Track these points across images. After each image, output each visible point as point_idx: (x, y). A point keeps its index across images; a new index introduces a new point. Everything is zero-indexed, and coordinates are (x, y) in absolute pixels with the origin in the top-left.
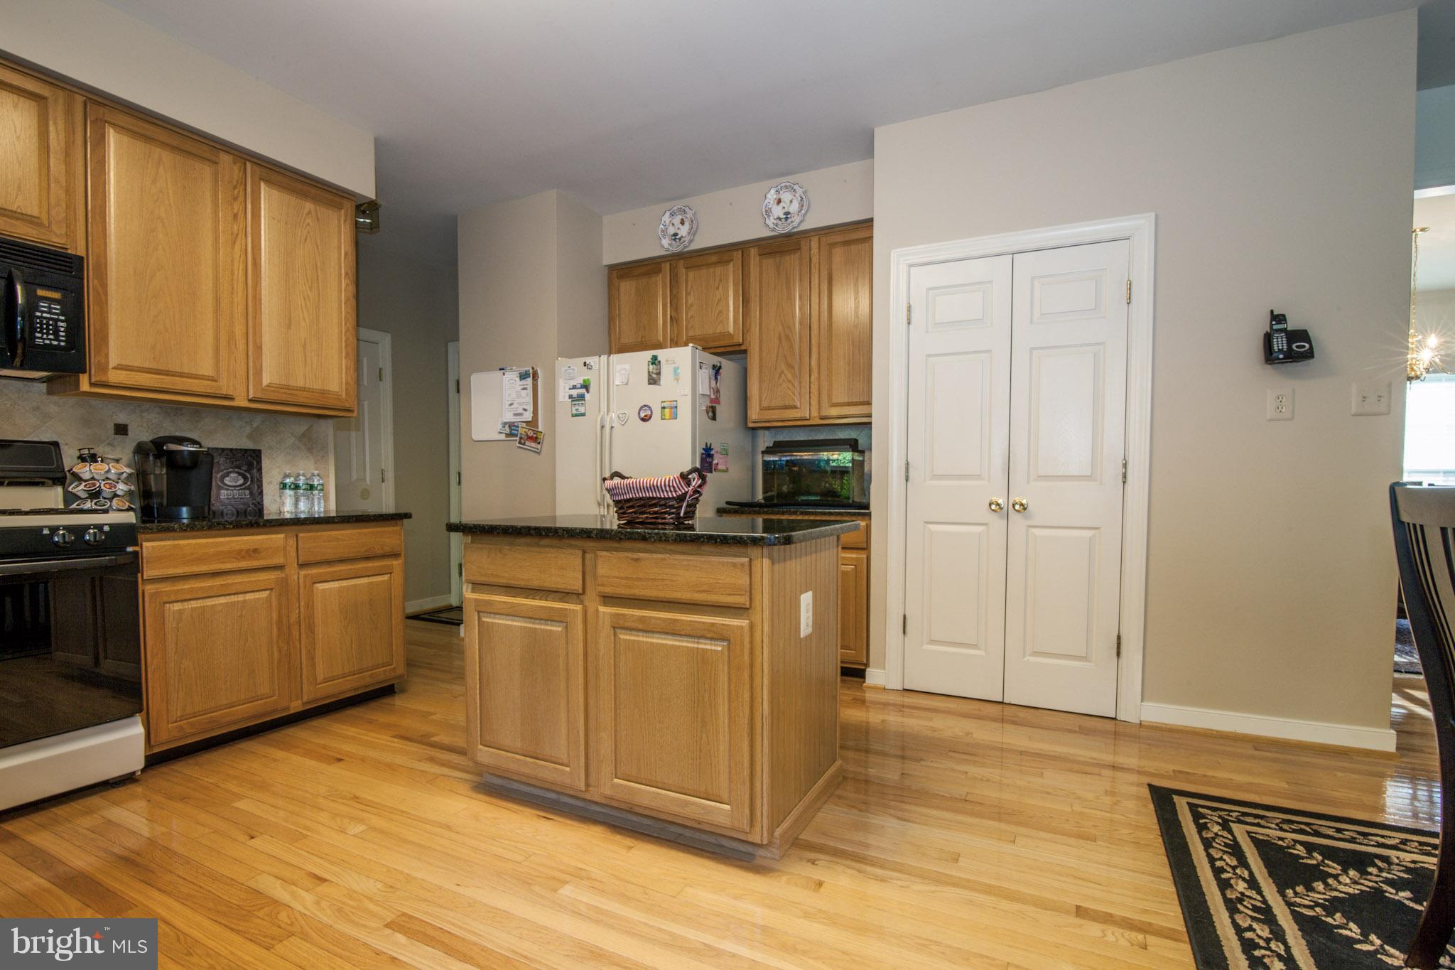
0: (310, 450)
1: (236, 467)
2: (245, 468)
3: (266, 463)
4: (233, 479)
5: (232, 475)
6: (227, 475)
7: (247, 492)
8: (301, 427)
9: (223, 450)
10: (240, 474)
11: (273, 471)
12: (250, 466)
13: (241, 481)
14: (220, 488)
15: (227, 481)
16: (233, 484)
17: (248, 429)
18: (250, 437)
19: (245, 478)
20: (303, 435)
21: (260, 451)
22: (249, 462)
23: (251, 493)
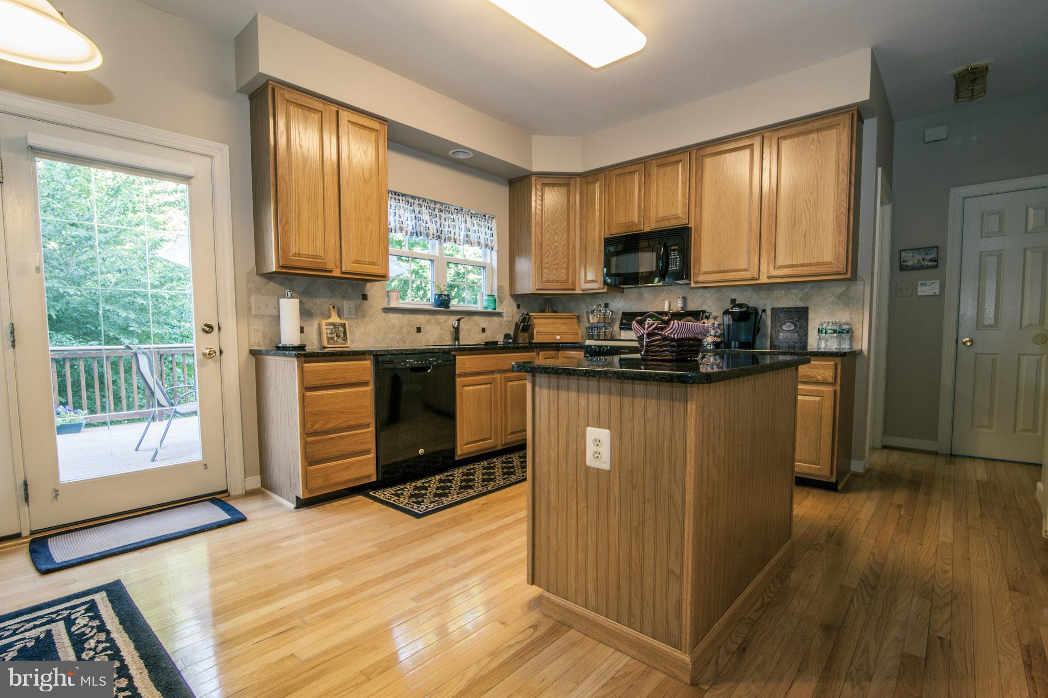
0: (847, 305)
1: (790, 319)
2: (796, 319)
3: (811, 315)
4: (788, 327)
5: (788, 324)
6: (785, 324)
7: (796, 334)
8: (839, 289)
9: (783, 308)
10: (792, 323)
11: (815, 321)
12: (800, 318)
13: (793, 327)
14: (779, 332)
15: (784, 327)
16: (788, 329)
17: (801, 294)
18: (802, 299)
19: (795, 325)
20: (842, 294)
21: (807, 308)
22: (800, 315)
23: (799, 335)
